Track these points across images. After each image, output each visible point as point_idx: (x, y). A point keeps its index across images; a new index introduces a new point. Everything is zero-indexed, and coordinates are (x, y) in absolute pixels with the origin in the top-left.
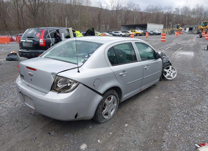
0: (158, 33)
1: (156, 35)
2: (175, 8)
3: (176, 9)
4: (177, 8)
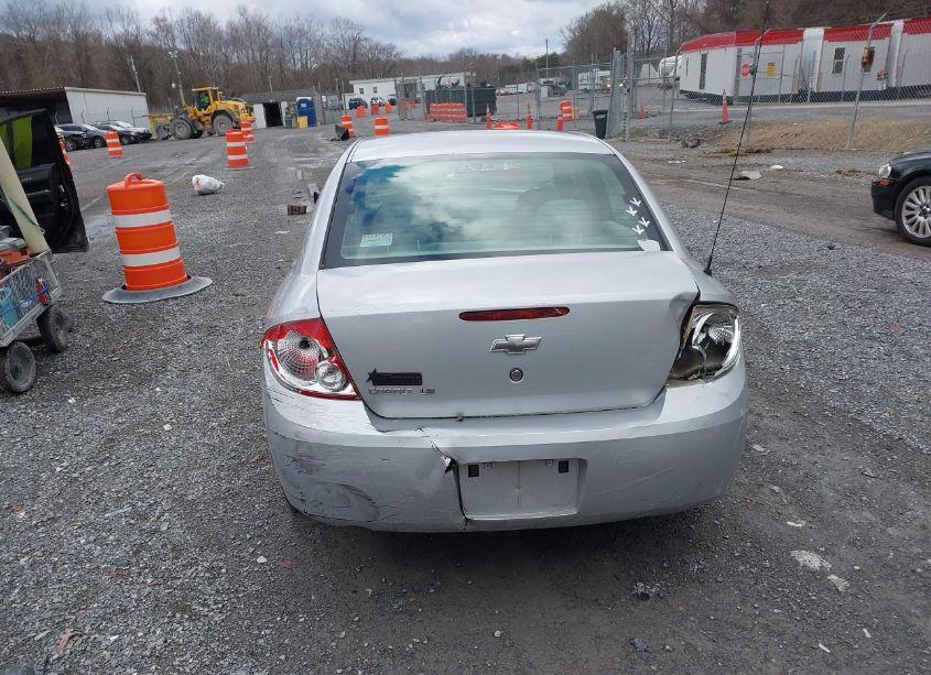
0: (138, 133)
1: (131, 143)
2: (153, 17)
3: (157, 21)
4: (161, 17)
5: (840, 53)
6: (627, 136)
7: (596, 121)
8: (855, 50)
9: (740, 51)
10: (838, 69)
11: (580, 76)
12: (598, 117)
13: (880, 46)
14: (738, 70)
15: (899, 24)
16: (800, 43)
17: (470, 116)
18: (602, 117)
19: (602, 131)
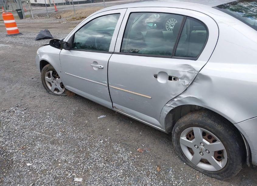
6: (33, 17)
7: (18, 13)
12: (18, 11)
18: (20, 11)
19: (21, 16)
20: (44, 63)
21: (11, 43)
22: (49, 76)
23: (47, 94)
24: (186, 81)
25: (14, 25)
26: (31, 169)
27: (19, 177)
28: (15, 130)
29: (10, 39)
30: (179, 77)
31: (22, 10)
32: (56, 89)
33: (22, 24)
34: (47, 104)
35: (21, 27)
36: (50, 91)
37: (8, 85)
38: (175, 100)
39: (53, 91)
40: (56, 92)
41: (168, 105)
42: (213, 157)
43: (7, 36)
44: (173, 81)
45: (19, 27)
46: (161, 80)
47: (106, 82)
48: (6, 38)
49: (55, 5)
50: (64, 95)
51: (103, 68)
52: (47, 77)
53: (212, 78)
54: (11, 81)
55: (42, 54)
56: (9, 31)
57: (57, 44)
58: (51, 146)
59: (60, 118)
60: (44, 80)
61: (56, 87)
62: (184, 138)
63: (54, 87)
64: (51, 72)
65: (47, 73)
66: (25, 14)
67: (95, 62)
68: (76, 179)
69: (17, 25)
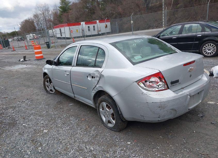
5: (89, 27)
6: (56, 47)
7: (47, 44)
8: (91, 26)
9: (69, 27)
10: (89, 30)
11: (27, 36)
12: (47, 43)
13: (95, 25)
14: (70, 31)
15: (98, 21)
16: (81, 25)
17: (4, 47)
18: (48, 43)
19: (48, 47)
20: (45, 74)
21: (36, 64)
22: (47, 82)
23: (46, 93)
24: (98, 78)
25: (40, 53)
26: (24, 126)
27: (17, 129)
28: (23, 110)
29: (36, 62)
30: (95, 76)
31: (49, 43)
32: (51, 90)
33: (47, 52)
34: (44, 98)
35: (46, 54)
36: (48, 91)
37: (26, 89)
38: (95, 88)
39: (49, 91)
40: (51, 92)
41: (93, 91)
42: (111, 118)
43: (35, 60)
44: (93, 79)
45: (44, 54)
46: (89, 79)
47: (70, 82)
48: (34, 62)
49: (73, 38)
50: (55, 93)
51: (68, 74)
52: (46, 83)
53: (104, 76)
54: (29, 87)
55: (45, 69)
56: (37, 57)
57: (49, 62)
58: (38, 117)
59: (48, 105)
60: (44, 84)
61: (51, 89)
62: (101, 110)
63: (50, 88)
64: (48, 79)
65: (46, 80)
66: (52, 45)
67: (66, 71)
68: (45, 131)
69: (42, 53)
